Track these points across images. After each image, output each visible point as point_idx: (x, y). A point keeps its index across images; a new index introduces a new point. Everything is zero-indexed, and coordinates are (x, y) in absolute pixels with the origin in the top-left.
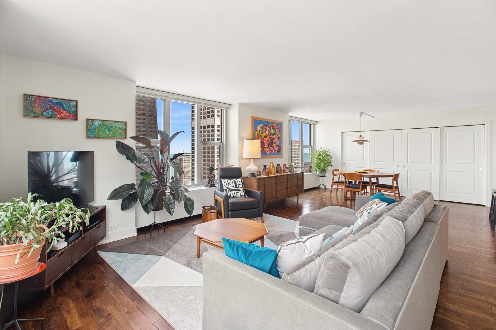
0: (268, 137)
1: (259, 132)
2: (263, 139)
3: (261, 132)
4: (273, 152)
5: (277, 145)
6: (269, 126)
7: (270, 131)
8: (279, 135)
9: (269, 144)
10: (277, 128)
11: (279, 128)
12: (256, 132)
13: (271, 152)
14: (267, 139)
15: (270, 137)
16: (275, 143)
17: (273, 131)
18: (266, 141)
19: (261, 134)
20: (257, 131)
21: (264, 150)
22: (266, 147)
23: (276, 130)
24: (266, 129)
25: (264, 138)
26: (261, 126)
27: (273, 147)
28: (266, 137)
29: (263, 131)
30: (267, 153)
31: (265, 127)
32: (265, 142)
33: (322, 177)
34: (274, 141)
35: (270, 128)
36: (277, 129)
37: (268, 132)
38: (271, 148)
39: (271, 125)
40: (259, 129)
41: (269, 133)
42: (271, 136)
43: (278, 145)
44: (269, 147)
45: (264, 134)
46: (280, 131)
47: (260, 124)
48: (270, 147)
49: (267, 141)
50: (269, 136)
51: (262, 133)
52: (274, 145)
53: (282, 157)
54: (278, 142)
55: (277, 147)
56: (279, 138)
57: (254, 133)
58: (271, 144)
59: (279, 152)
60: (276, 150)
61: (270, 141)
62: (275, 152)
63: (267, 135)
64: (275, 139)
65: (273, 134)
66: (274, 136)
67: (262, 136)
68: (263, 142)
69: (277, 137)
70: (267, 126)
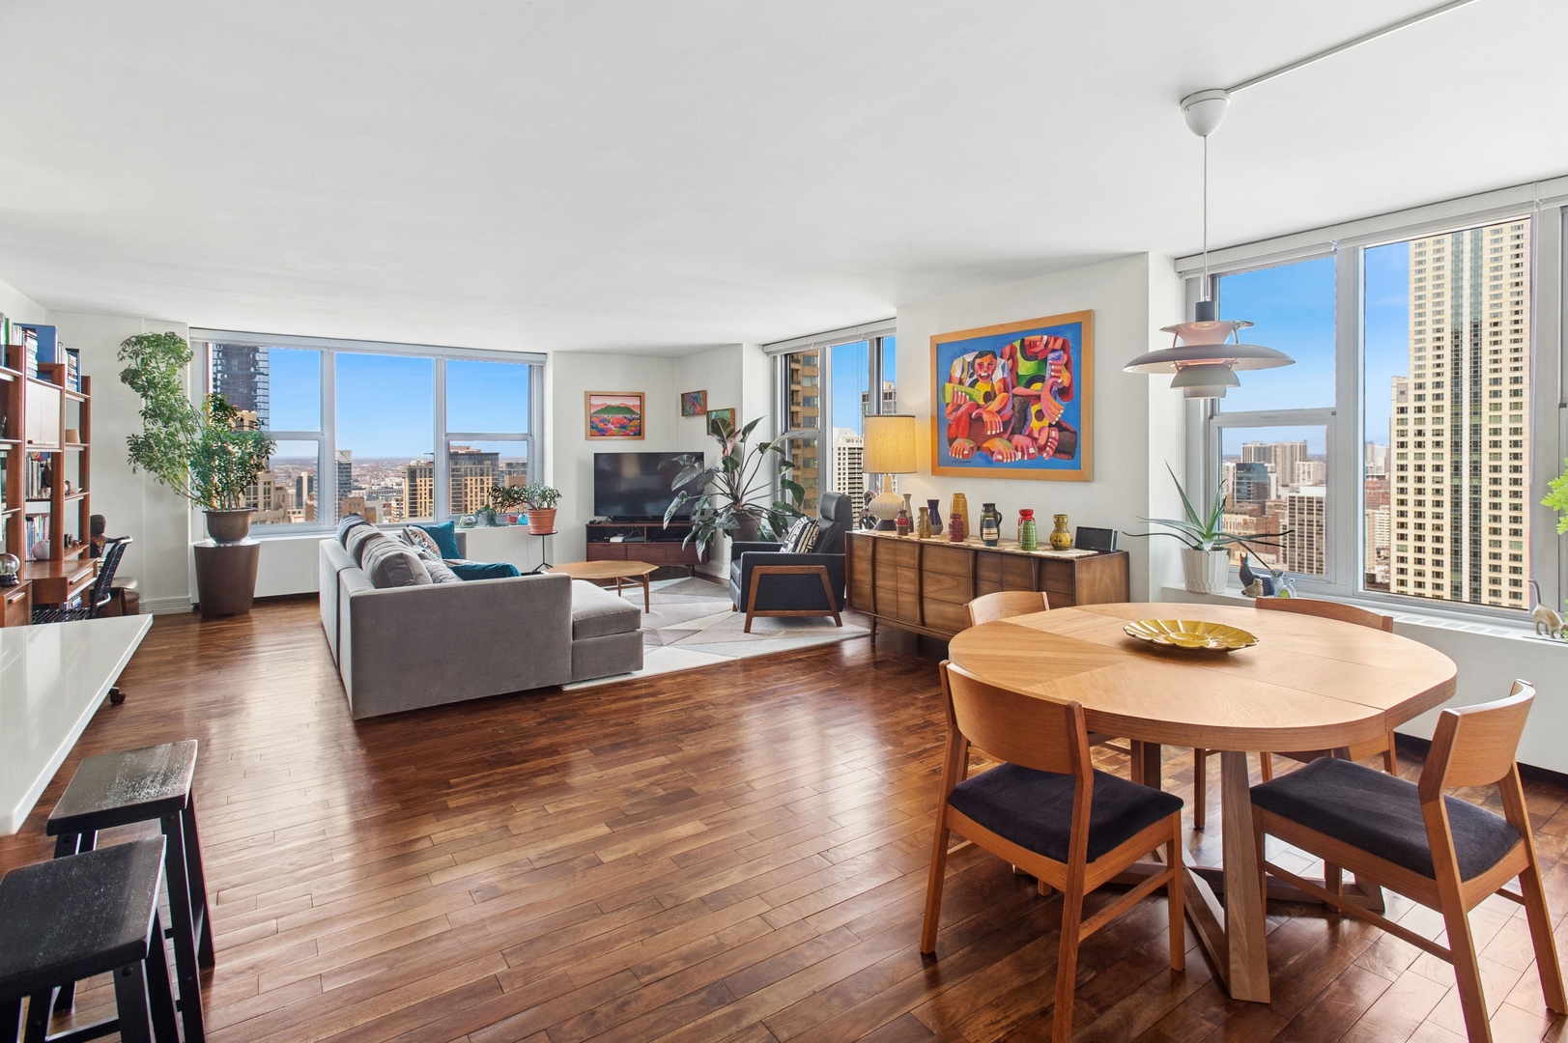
0: (1000, 397)
1: (961, 382)
2: (979, 406)
3: (968, 381)
4: (1029, 454)
5: (1050, 425)
6: (1007, 349)
7: (1013, 369)
8: (1064, 379)
9: (1006, 424)
10: (1054, 351)
11: (1064, 348)
12: (949, 387)
13: (1019, 454)
14: (994, 405)
15: (1014, 395)
16: (1040, 415)
17: (1026, 368)
18: (991, 412)
19: (969, 390)
20: (950, 382)
21: (985, 445)
22: (992, 437)
23: (1046, 359)
24: (991, 368)
25: (981, 402)
26: (969, 358)
27: (1030, 436)
28: (989, 397)
29: (975, 377)
30: (1000, 457)
31: (986, 361)
32: (985, 417)
34: (1034, 409)
35: (1012, 356)
36: (1051, 356)
37: (998, 375)
38: (1017, 438)
39: (1017, 344)
40: (957, 374)
41: (1004, 380)
42: (1020, 390)
43: (1059, 426)
44: (1006, 436)
45: (982, 388)
46: (1073, 359)
47: (965, 351)
48: (1013, 433)
49: (999, 412)
50: (1006, 390)
51: (973, 385)
52: (1034, 424)
53: (1087, 479)
54: (1056, 410)
55: (1054, 434)
56: (1064, 393)
57: (939, 391)
58: (1015, 424)
59: (1065, 453)
60: (1046, 445)
61: (1013, 408)
62: (1045, 455)
63: (996, 388)
64: (1037, 398)
65: (1031, 381)
66: (1037, 387)
67: (970, 396)
68: (979, 418)
69: (1055, 388)
70: (998, 353)
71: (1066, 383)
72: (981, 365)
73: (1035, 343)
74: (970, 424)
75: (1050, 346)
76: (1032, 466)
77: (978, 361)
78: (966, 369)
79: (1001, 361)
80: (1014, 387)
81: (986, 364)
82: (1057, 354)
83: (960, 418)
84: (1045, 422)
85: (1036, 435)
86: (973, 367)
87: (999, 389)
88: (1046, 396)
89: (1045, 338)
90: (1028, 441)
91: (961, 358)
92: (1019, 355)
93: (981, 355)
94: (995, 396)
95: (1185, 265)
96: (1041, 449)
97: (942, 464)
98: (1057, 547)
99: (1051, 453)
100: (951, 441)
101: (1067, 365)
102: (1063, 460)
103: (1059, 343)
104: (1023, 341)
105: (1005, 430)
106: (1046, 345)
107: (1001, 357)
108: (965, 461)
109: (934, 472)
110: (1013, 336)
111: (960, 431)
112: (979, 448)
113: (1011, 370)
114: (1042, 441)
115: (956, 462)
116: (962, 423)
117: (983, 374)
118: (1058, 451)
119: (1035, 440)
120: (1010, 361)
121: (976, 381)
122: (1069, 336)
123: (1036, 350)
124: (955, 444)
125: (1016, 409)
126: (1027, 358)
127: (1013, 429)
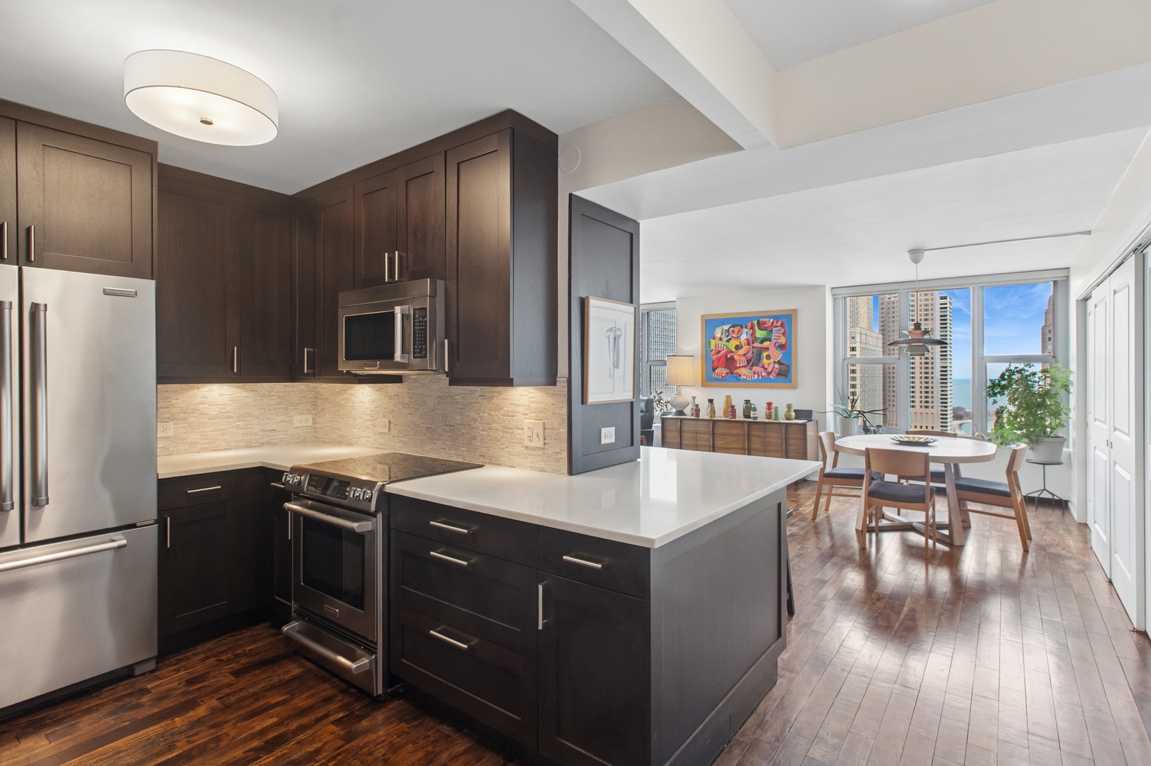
0: (745, 348)
1: (721, 339)
2: (732, 352)
3: (725, 339)
4: (762, 376)
5: (774, 362)
6: (749, 325)
7: (753, 334)
8: (782, 340)
9: (748, 361)
10: (776, 327)
11: (782, 325)
12: (713, 342)
13: (756, 376)
14: (742, 352)
15: (753, 347)
16: (768, 357)
17: (760, 334)
18: (739, 355)
19: (727, 344)
20: (714, 339)
21: (735, 371)
22: (740, 367)
23: (772, 331)
24: (740, 333)
25: (734, 350)
26: (726, 327)
27: (763, 367)
28: (738, 347)
29: (730, 337)
30: (745, 377)
31: (736, 329)
32: (736, 357)
33: (1044, 464)
34: (765, 354)
35: (752, 328)
36: (774, 329)
37: (744, 337)
38: (755, 368)
39: (755, 322)
40: (718, 334)
41: (748, 340)
42: (757, 345)
43: (779, 362)
44: (748, 367)
45: (734, 343)
46: (787, 331)
47: (724, 324)
48: (753, 365)
49: (744, 355)
50: (749, 344)
51: (728, 341)
52: (765, 361)
53: (795, 388)
54: (778, 355)
55: (776, 366)
56: (782, 347)
57: (706, 344)
58: (754, 361)
59: (783, 375)
60: (772, 371)
61: (753, 353)
62: (771, 376)
63: (743, 343)
64: (767, 349)
65: (763, 341)
66: (766, 344)
67: (727, 347)
68: (732, 358)
69: (777, 345)
70: (744, 326)
71: (783, 342)
72: (733, 332)
73: (765, 323)
74: (727, 361)
75: (774, 324)
76: (764, 382)
77: (731, 329)
78: (724, 333)
79: (745, 330)
80: (753, 343)
81: (736, 331)
82: (778, 328)
83: (720, 358)
84: (772, 361)
85: (766, 366)
86: (728, 332)
87: (745, 344)
88: (772, 348)
89: (771, 320)
90: (762, 369)
91: (721, 327)
92: (756, 327)
93: (733, 326)
94: (742, 347)
95: (836, 292)
96: (769, 374)
97: (707, 381)
98: (787, 419)
99: (775, 375)
100: (714, 370)
101: (783, 334)
102: (781, 378)
103: (779, 324)
104: (758, 321)
105: (748, 364)
106: (773, 323)
107: (746, 328)
108: (723, 379)
109: (703, 385)
110: (753, 318)
111: (720, 363)
112: (732, 373)
113: (752, 335)
114: (770, 369)
115: (717, 380)
116: (722, 360)
117: (735, 336)
118: (778, 374)
119: (766, 369)
120: (751, 330)
121: (731, 339)
122: (785, 320)
123: (766, 326)
124: (717, 371)
125: (755, 354)
126: (760, 329)
127: (753, 363)
